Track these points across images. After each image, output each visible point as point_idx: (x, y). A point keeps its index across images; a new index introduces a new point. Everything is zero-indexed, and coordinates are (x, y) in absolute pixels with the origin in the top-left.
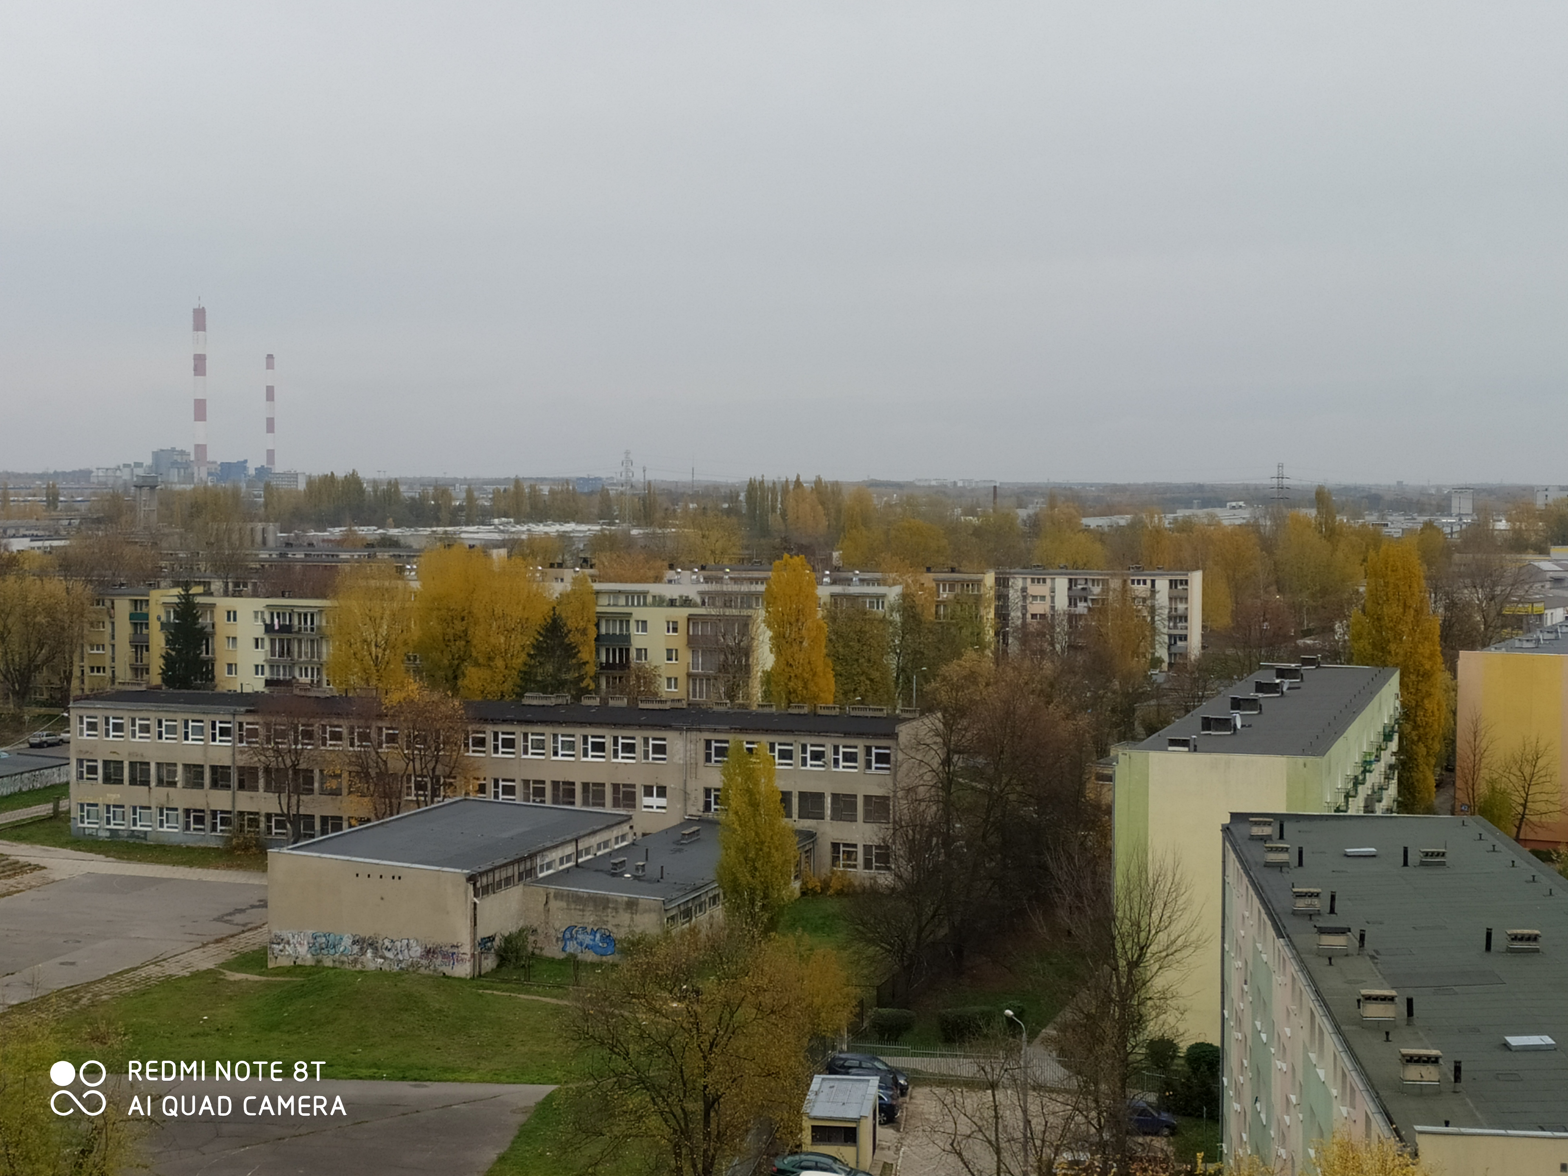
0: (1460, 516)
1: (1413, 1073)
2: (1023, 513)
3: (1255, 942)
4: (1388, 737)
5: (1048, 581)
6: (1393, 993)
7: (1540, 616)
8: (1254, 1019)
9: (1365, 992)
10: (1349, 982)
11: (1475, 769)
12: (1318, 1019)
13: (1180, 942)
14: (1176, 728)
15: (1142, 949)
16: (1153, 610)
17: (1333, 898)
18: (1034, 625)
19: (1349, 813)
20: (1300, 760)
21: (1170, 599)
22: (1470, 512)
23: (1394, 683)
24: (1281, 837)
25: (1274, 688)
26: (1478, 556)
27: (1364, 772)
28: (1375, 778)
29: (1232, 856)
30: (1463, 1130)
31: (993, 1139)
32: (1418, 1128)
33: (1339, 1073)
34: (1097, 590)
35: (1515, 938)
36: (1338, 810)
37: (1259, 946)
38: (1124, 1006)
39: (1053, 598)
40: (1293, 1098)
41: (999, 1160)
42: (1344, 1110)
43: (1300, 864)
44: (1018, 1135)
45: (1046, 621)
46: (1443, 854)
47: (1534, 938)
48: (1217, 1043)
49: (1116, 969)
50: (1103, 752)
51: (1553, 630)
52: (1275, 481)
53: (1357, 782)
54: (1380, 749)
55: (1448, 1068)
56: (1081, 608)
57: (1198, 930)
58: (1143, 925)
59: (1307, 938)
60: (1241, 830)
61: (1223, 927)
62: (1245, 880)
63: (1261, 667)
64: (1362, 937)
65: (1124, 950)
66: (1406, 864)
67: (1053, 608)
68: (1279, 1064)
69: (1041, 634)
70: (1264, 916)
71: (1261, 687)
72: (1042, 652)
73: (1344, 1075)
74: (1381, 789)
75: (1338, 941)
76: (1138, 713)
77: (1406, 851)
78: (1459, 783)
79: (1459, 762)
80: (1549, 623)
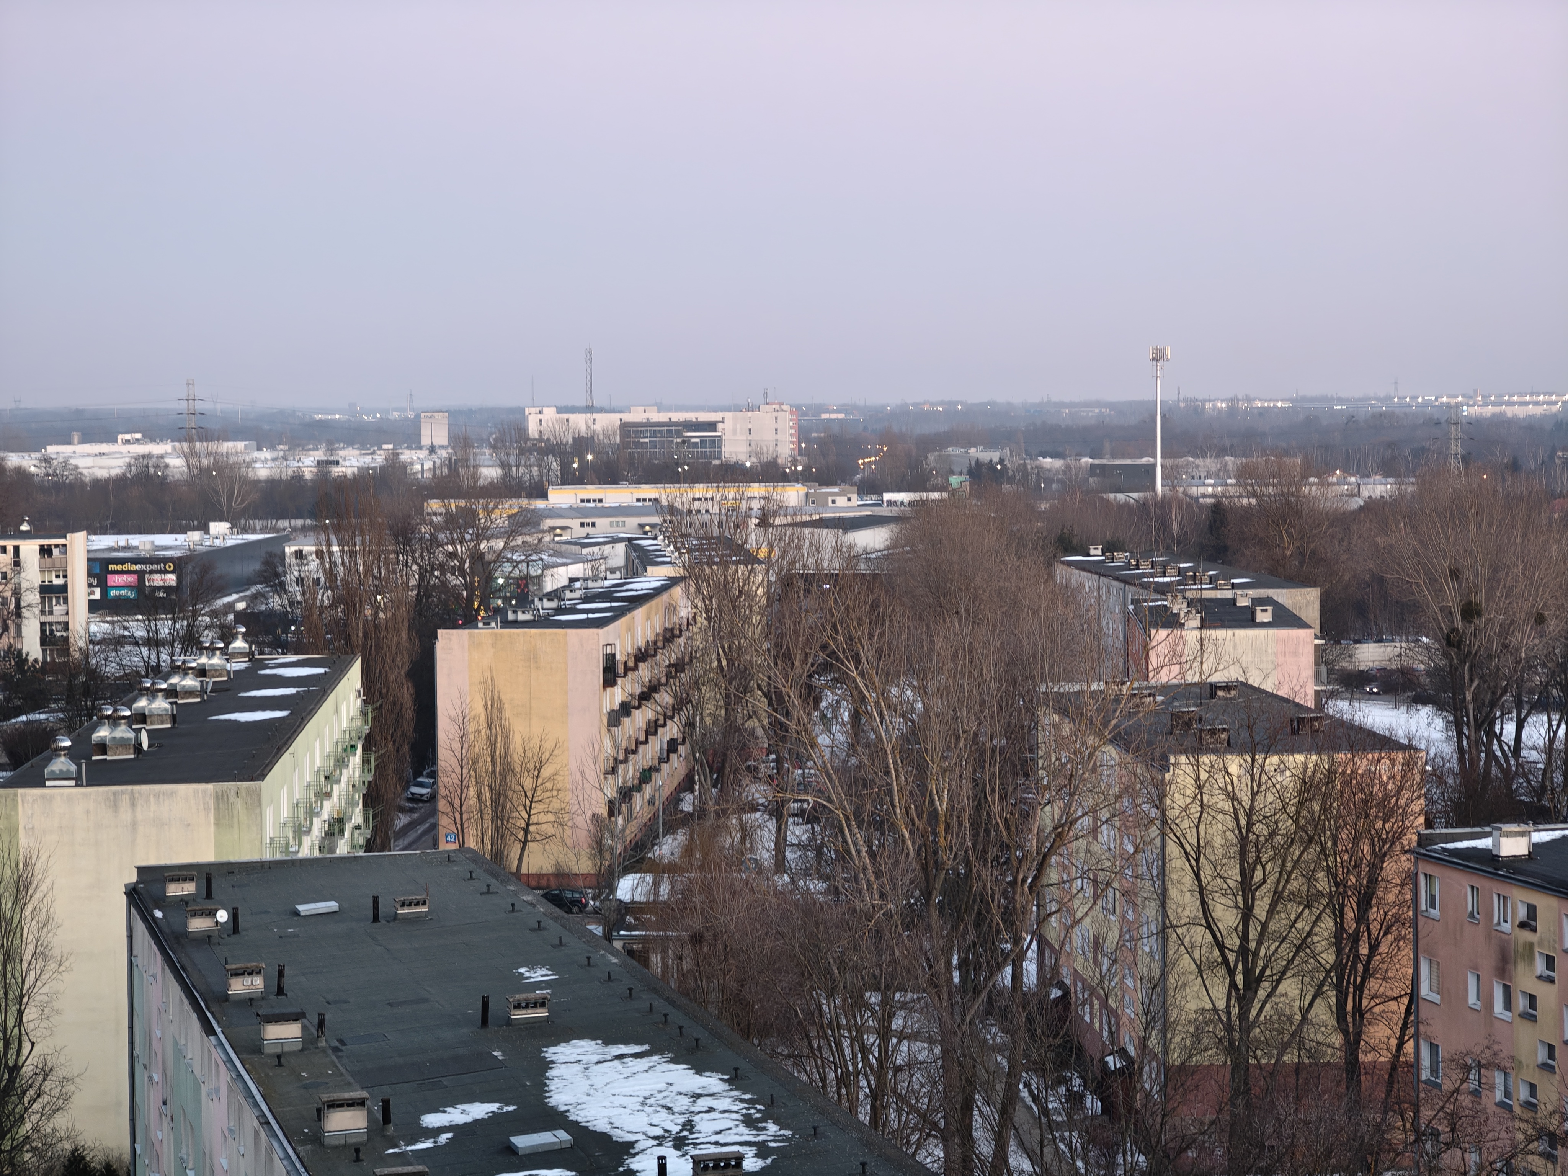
0: (432, 450)
3: (175, 1042)
4: (349, 749)
6: (364, 1093)
8: (177, 1150)
9: (325, 1097)
10: (305, 1089)
11: (462, 787)
16: (17, 591)
17: (281, 973)
19: (300, 855)
20: (232, 787)
21: (43, 572)
22: (445, 442)
23: (353, 677)
24: (208, 896)
25: (193, 693)
27: (318, 796)
28: (333, 805)
29: (140, 927)
35: (518, 1006)
36: (285, 853)
37: (182, 1048)
43: (236, 931)
46: (424, 902)
47: (542, 1003)
51: (555, 596)
52: (183, 405)
53: (309, 813)
54: (339, 766)
59: (248, 1034)
60: (153, 891)
62: (160, 960)
64: (321, 1024)
66: (376, 919)
70: (187, 1007)
74: (342, 818)
75: (289, 1034)
77: (376, 899)
78: (442, 805)
79: (442, 779)
80: (549, 586)
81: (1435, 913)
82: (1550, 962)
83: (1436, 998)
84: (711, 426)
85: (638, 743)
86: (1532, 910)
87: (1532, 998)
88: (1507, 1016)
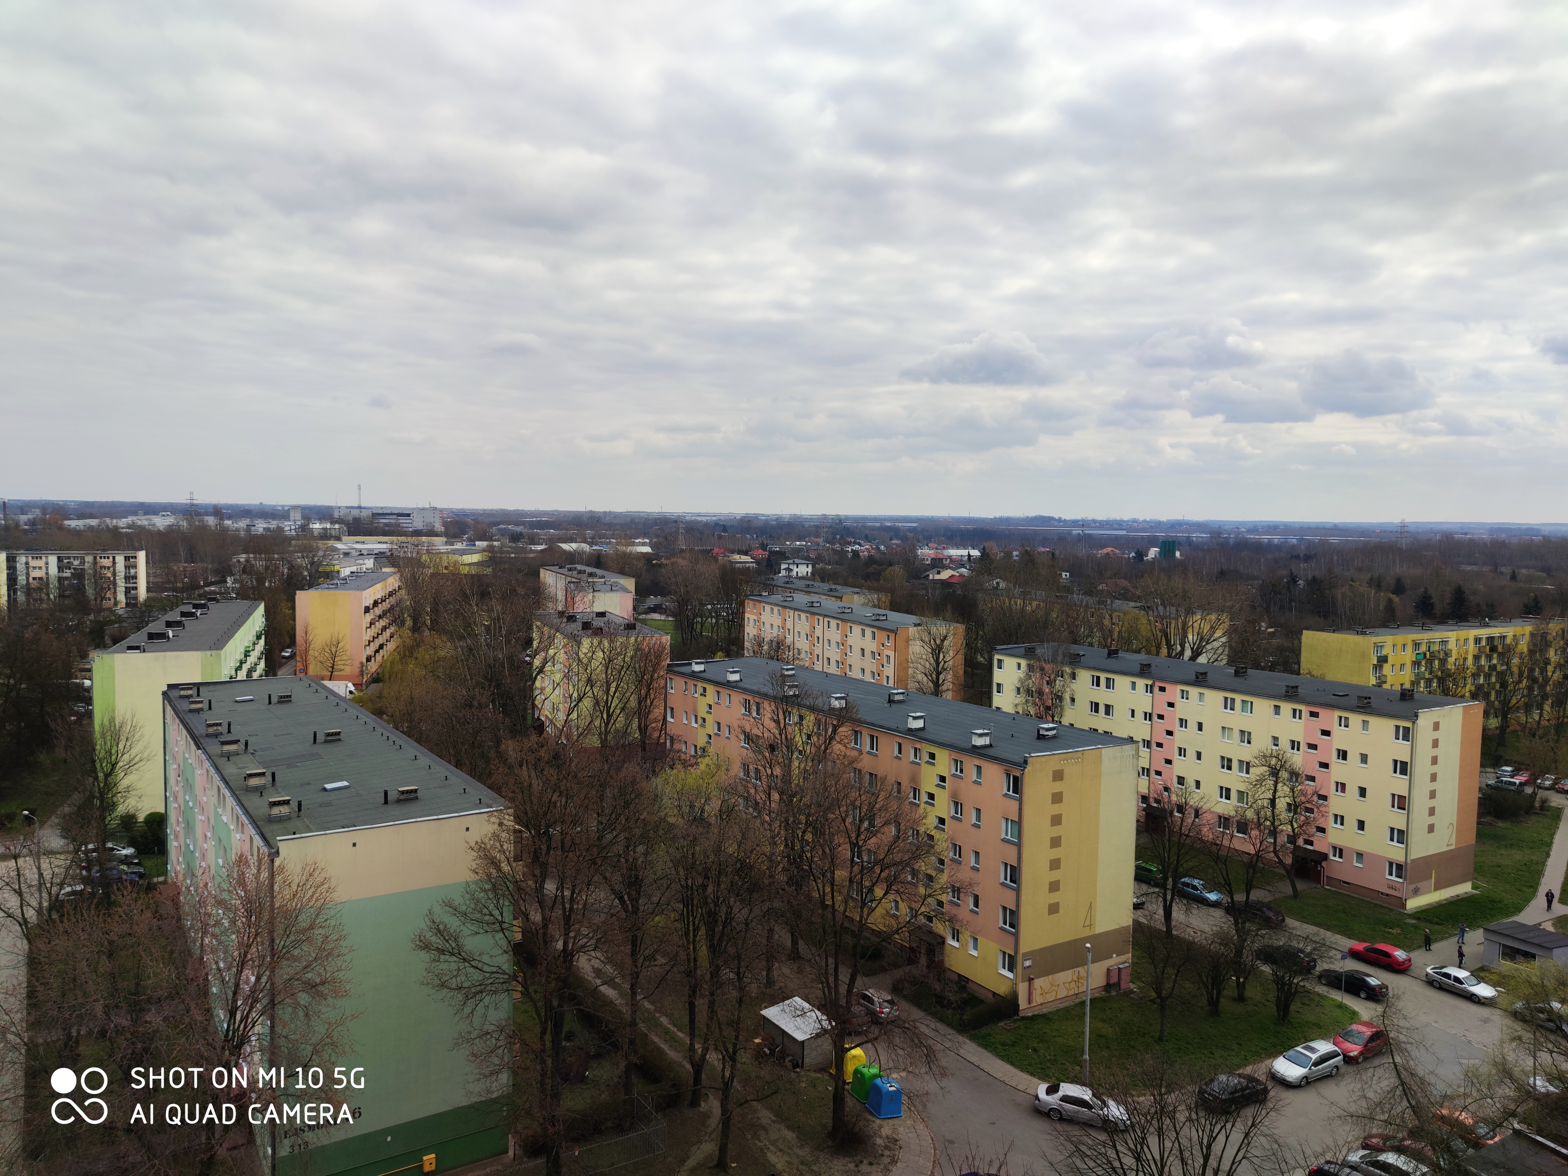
0: (295, 521)
1: (276, 811)
2: (23, 518)
3: (184, 753)
4: (259, 637)
5: (44, 558)
6: (264, 771)
7: (338, 572)
8: (185, 795)
9: (248, 772)
10: (239, 768)
11: (307, 651)
12: (222, 791)
13: (137, 759)
14: (132, 640)
15: (113, 765)
16: (114, 574)
17: (229, 725)
18: (34, 584)
19: (238, 679)
20: (209, 653)
21: (126, 567)
22: (299, 519)
23: (261, 609)
24: (198, 695)
25: (192, 615)
26: (305, 542)
27: (246, 656)
28: (252, 659)
29: (169, 708)
30: (303, 835)
31: (17, 887)
32: (278, 838)
33: (235, 817)
34: (76, 563)
35: (328, 735)
36: (231, 678)
37: (187, 755)
38: (102, 798)
39: (47, 568)
40: (209, 834)
41: (22, 900)
42: (238, 836)
43: (210, 708)
44: (35, 883)
45: (44, 583)
46: (290, 696)
47: (339, 733)
48: (163, 811)
49: (96, 778)
50: (84, 656)
51: (344, 579)
53: (241, 663)
54: (254, 644)
55: (294, 805)
56: (67, 574)
57: (148, 751)
58: (113, 751)
59: (215, 748)
60: (174, 693)
61: (165, 748)
62: (177, 720)
63: (184, 604)
64: (246, 744)
65: (102, 768)
66: (270, 703)
67: (47, 574)
68: (200, 817)
69: (40, 589)
70: (189, 738)
71: (183, 614)
72: (41, 600)
73: (238, 817)
74: (256, 664)
75: (233, 747)
76: (107, 632)
77: (270, 696)
78: (298, 658)
79: (298, 648)
80: (342, 575)
81: (672, 691)
82: (710, 706)
83: (672, 720)
84: (409, 515)
85: (378, 634)
86: (705, 689)
87: (704, 720)
88: (696, 726)
